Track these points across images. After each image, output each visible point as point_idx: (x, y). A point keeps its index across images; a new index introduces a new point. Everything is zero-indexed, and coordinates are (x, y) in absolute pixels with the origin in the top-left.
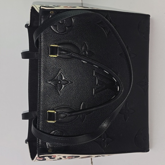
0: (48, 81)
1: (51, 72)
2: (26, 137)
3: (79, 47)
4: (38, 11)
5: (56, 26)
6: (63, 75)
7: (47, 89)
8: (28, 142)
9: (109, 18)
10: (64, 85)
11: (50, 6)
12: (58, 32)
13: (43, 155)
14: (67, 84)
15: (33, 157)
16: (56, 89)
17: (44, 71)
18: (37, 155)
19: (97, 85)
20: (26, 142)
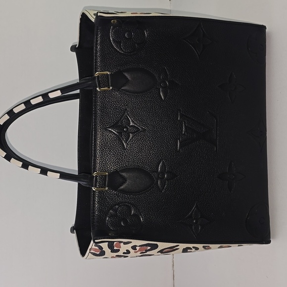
0: (108, 128)
1: (112, 113)
2: (72, 222)
3: (155, 75)
4: (93, 20)
5: (120, 42)
6: (131, 118)
7: (105, 140)
8: (75, 231)
9: (202, 30)
10: (132, 133)
11: (110, 12)
12: (123, 51)
13: (101, 239)
14: (137, 132)
15: (83, 253)
16: (120, 139)
17: (102, 111)
18: (92, 242)
19: (184, 134)
20: (72, 231)
